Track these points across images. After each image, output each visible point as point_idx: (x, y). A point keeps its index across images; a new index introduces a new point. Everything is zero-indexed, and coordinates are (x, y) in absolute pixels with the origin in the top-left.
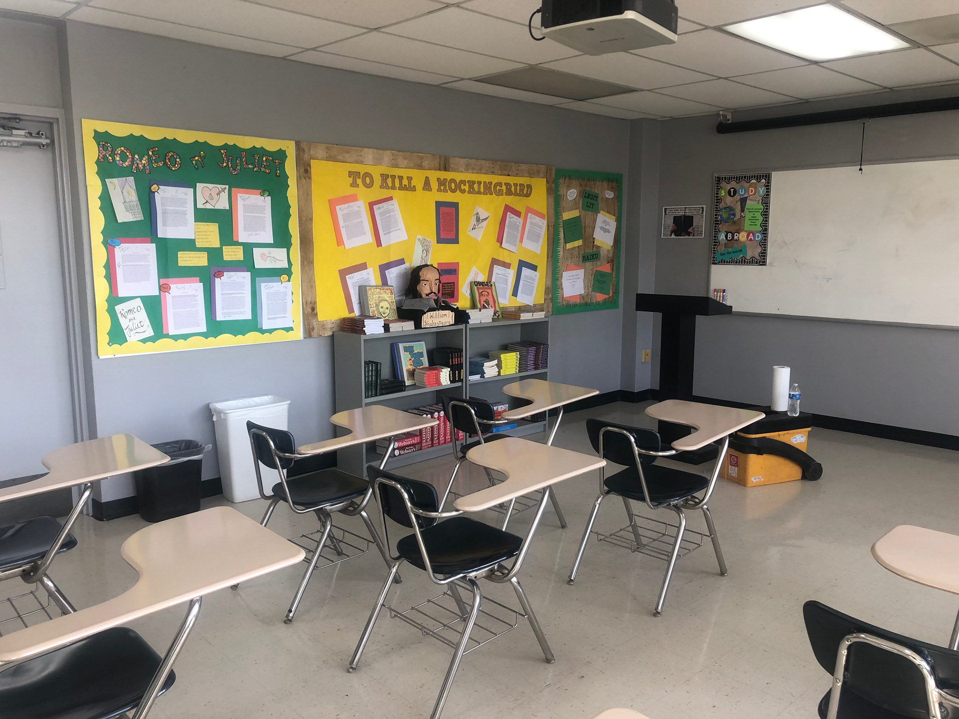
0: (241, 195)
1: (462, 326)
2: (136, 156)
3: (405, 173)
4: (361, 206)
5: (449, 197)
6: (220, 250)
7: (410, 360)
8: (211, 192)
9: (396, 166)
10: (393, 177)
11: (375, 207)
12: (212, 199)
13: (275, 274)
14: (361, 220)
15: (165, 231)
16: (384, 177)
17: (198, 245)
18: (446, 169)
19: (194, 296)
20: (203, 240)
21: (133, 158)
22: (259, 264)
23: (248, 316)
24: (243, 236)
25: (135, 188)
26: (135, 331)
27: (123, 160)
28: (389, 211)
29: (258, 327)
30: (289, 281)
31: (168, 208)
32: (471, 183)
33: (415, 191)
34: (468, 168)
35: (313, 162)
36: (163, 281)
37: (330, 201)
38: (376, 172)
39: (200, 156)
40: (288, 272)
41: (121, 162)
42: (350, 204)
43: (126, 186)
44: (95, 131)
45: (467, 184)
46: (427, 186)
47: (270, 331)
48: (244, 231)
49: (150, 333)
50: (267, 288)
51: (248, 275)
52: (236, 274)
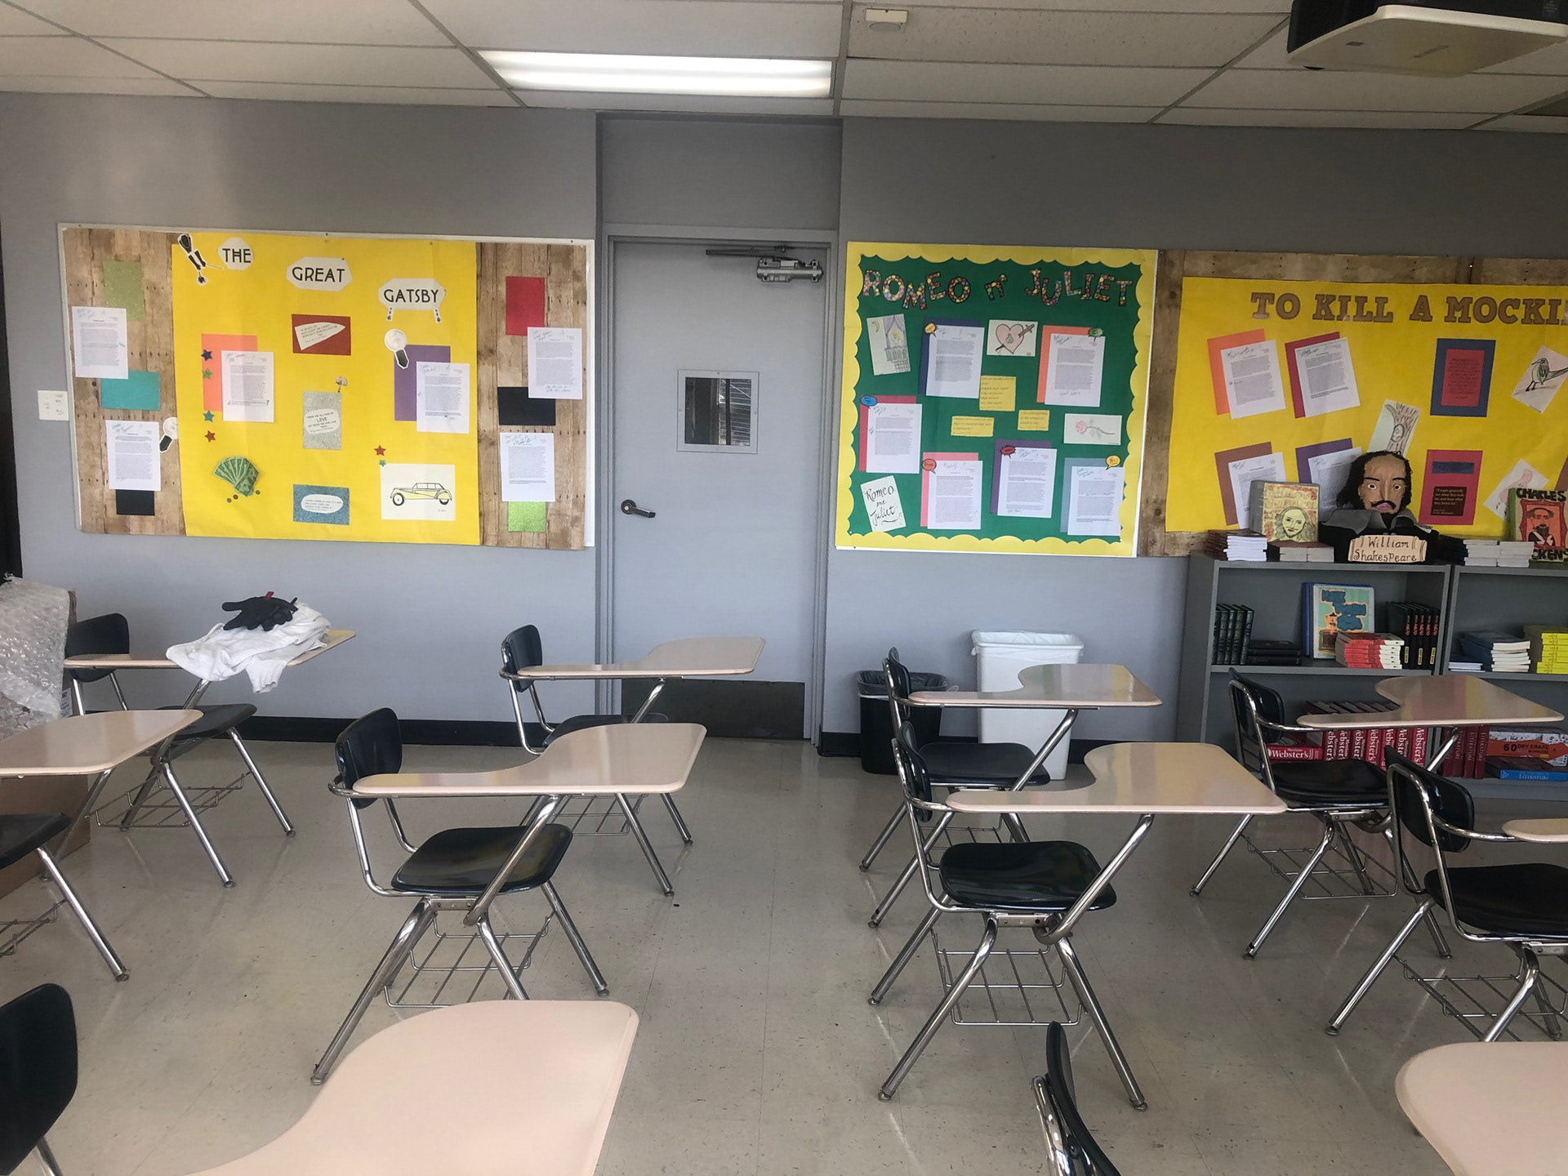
0: (1057, 335)
1: (1445, 569)
2: (910, 286)
3: (1370, 291)
4: (1271, 351)
5: (1473, 331)
6: (1014, 416)
7: (1333, 615)
8: (1010, 332)
9: (1354, 280)
10: (1345, 300)
11: (1298, 352)
12: (1011, 342)
13: (1097, 453)
14: (1268, 372)
15: (939, 386)
16: (1324, 301)
17: (983, 407)
18: (1470, 280)
19: (968, 478)
20: (991, 400)
21: (906, 288)
22: (1071, 436)
23: (1047, 513)
24: (1052, 395)
25: (904, 328)
26: (882, 519)
27: (894, 291)
28: (1329, 358)
29: (1061, 531)
30: (1122, 466)
31: (946, 355)
32: (1533, 306)
33: (1391, 322)
34: (1525, 277)
35: (1186, 281)
36: (926, 455)
37: (1210, 341)
38: (1307, 293)
39: (998, 281)
40: (1121, 451)
41: (890, 295)
42: (1248, 346)
43: (893, 326)
44: (863, 256)
45: (1522, 307)
46: (1421, 312)
47: (1080, 539)
48: (1056, 388)
49: (901, 523)
50: (1081, 475)
51: (1052, 453)
52: (1033, 451)
